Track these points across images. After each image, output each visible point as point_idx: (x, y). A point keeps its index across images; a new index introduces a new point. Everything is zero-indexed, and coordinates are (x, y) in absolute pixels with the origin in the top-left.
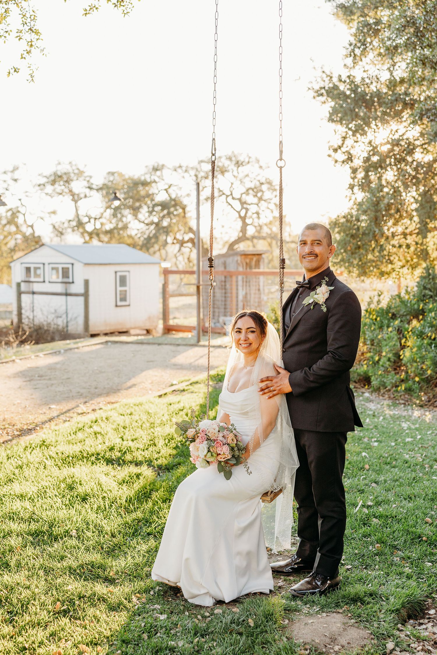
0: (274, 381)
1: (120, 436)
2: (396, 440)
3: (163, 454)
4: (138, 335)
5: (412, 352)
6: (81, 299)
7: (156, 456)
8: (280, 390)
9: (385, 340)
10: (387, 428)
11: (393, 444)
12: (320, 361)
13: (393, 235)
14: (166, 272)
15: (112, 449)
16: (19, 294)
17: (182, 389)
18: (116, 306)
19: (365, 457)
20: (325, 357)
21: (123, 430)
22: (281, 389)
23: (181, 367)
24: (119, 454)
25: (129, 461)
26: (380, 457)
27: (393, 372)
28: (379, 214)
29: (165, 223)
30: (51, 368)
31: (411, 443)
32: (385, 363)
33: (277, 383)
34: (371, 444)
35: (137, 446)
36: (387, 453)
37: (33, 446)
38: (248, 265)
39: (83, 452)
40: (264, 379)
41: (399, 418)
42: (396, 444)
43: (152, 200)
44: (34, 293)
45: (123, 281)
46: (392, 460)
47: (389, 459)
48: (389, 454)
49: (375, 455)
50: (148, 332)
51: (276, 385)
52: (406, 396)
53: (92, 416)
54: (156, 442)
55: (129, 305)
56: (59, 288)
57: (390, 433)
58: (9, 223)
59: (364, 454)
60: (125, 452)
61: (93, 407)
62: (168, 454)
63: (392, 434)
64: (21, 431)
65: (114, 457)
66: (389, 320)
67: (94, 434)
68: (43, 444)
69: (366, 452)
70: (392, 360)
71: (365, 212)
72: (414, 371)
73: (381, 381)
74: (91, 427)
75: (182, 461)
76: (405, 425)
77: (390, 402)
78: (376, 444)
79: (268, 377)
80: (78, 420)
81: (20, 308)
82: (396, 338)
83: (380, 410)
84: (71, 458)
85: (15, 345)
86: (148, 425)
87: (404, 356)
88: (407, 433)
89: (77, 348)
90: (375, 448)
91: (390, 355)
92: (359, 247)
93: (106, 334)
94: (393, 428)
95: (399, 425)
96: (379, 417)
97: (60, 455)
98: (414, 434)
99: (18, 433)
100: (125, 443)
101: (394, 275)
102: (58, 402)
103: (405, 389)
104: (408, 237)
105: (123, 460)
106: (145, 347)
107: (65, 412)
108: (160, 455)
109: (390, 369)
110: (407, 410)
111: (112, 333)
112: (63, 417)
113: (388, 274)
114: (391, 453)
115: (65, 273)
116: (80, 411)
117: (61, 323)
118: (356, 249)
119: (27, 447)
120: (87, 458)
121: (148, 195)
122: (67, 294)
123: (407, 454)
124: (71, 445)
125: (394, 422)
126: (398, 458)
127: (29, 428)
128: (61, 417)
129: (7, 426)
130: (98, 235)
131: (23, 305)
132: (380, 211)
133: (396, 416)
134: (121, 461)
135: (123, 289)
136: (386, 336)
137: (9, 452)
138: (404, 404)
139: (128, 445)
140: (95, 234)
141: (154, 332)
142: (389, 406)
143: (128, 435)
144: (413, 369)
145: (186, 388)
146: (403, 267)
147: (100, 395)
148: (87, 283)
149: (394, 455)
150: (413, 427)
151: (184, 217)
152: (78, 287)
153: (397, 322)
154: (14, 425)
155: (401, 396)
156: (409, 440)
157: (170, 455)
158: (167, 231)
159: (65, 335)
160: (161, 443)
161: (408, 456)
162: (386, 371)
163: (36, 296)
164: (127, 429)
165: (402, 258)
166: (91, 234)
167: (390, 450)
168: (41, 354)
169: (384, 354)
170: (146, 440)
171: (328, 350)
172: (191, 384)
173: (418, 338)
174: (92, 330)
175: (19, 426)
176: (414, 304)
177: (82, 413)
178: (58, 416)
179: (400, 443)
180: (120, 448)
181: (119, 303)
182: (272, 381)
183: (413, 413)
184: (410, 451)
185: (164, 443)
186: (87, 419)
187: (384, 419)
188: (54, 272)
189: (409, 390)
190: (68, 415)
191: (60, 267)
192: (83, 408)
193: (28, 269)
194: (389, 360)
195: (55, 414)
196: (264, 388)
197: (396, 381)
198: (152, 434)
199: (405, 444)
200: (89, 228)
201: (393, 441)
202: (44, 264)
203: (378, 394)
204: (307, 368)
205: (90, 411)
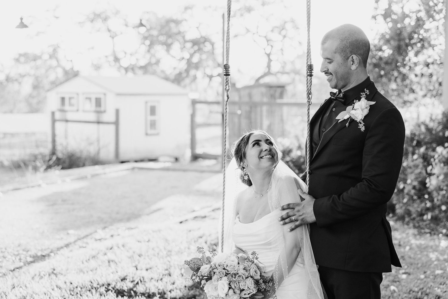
0: (297, 208)
1: (134, 265)
2: (425, 272)
3: (178, 286)
4: (165, 162)
5: (439, 180)
6: (112, 128)
7: (170, 287)
8: (302, 220)
9: (410, 168)
10: (414, 259)
11: (422, 276)
12: (352, 188)
13: (416, 64)
14: (194, 102)
15: (123, 279)
16: (54, 121)
17: (203, 215)
18: (147, 134)
19: (394, 291)
20: (358, 184)
21: (138, 257)
22: (303, 218)
23: (204, 194)
24: (131, 285)
25: (141, 293)
26: (410, 291)
27: (418, 201)
28: (402, 43)
29: (195, 59)
30: (76, 193)
31: (442, 276)
32: (410, 191)
33: (299, 211)
34: (399, 276)
35: (152, 275)
36: (417, 287)
37: (42, 275)
38: (273, 96)
39: (93, 282)
40: (285, 207)
41: (426, 248)
42: (426, 277)
43: (184, 37)
44: (67, 121)
45: (153, 110)
46: (423, 295)
47: (420, 293)
48: (419, 288)
49: (404, 289)
50: (177, 159)
51: (298, 214)
52: (432, 225)
53: (109, 243)
54: (172, 271)
55: (158, 134)
56: (92, 117)
57: (418, 264)
58: (51, 57)
59: (392, 288)
60: (138, 283)
61: (112, 233)
62: (184, 286)
63: (420, 265)
64: (34, 257)
65: (125, 289)
66: (413, 147)
67: (107, 262)
68: (53, 272)
69: (394, 286)
70: (417, 187)
71: (388, 41)
72: (441, 200)
73: (406, 209)
74: (105, 254)
75: (197, 293)
76: (433, 256)
77: (415, 231)
78: (404, 276)
79: (289, 205)
80: (93, 246)
81: (54, 136)
82: (421, 166)
83: (405, 239)
84: (79, 289)
85: (42, 169)
86: (165, 253)
87: (431, 184)
88: (435, 265)
89: (105, 174)
90: (404, 281)
91: (416, 183)
92: (381, 76)
93: (136, 161)
94: (420, 259)
95: (427, 256)
96: (405, 247)
97: (68, 284)
98: (443, 266)
99: (31, 259)
100: (139, 272)
101: (416, 103)
102: (78, 228)
103: (432, 217)
104: (431, 66)
105: (135, 292)
106: (171, 173)
107: (83, 238)
108: (175, 286)
109: (415, 197)
110: (434, 240)
111: (142, 161)
112: (80, 243)
113: (411, 102)
114: (421, 286)
115: (98, 102)
116: (98, 237)
117: (92, 150)
118: (378, 78)
119: (35, 275)
120: (96, 289)
121: (179, 33)
122: (98, 122)
123: (439, 288)
124: (82, 274)
125: (422, 252)
126: (429, 293)
127: (44, 254)
128: (77, 243)
129: (21, 252)
130: (133, 69)
131: (57, 132)
132: (404, 39)
133: (423, 247)
134: (132, 292)
135: (153, 118)
136: (411, 164)
137: (15, 280)
138: (430, 233)
139: (141, 275)
140: (131, 69)
141: (181, 160)
142: (415, 235)
143: (143, 265)
144: (440, 198)
145: (207, 214)
146: (425, 96)
147: (120, 221)
148: (117, 112)
149: (425, 289)
150: (441, 258)
151: (213, 53)
152: (109, 116)
153: (422, 150)
154: (28, 251)
155: (426, 225)
156: (438, 272)
157: (185, 287)
158: (197, 66)
159: (96, 162)
160: (176, 273)
161: (439, 291)
162: (411, 198)
163: (70, 125)
164: (142, 257)
165: (424, 87)
166: (126, 70)
167: (420, 284)
168: (68, 180)
169: (409, 181)
170: (161, 269)
171: (363, 177)
172: (213, 210)
173: (444, 165)
174: (122, 157)
175: (32, 253)
176: (440, 131)
177: (100, 240)
178: (75, 242)
179: (429, 276)
180: (133, 278)
181: (149, 132)
182: (293, 209)
183: (440, 243)
184: (441, 284)
185: (180, 273)
186: (102, 246)
187: (411, 249)
188: (88, 101)
189: (435, 219)
190: (85, 240)
191: (93, 97)
192: (101, 234)
193: (63, 99)
194: (414, 188)
195: (72, 240)
196: (284, 217)
197: (422, 210)
198: (168, 263)
199: (435, 276)
200: (125, 63)
201: (422, 273)
202: (78, 94)
203: (403, 222)
204: (336, 196)
205: (108, 236)
